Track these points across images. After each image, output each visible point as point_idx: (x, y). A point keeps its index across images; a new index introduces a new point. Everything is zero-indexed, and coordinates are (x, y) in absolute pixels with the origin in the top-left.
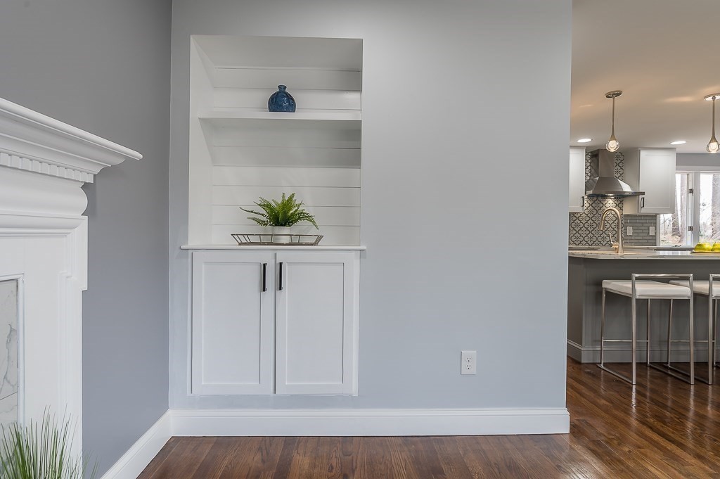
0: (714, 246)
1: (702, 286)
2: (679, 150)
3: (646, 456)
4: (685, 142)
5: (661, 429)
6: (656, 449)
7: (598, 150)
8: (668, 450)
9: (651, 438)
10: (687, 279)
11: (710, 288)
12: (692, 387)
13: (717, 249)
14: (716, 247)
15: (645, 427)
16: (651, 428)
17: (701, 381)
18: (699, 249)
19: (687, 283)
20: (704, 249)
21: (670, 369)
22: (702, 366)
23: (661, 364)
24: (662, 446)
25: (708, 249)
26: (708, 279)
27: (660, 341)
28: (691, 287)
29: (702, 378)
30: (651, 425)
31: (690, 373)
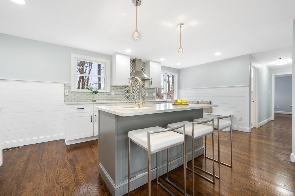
0: (182, 101)
7: (135, 59)
14: (183, 101)
20: (178, 103)
25: (179, 103)
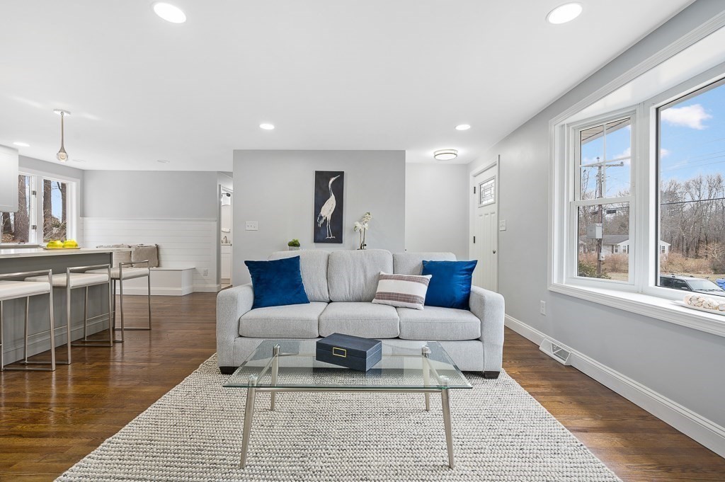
1: (60, 279)
2: (22, 153)
3: (21, 470)
4: (28, 145)
5: (33, 430)
6: (31, 454)
8: (44, 447)
9: (22, 447)
10: (47, 274)
11: (68, 280)
12: (54, 373)
13: (67, 245)
14: (67, 243)
15: (12, 439)
16: (20, 436)
17: (61, 364)
18: (52, 246)
19: (46, 278)
20: (56, 246)
21: (28, 364)
22: (61, 349)
23: (16, 363)
24: (37, 447)
26: (65, 272)
27: (15, 341)
28: (50, 281)
29: (62, 361)
30: (19, 433)
31: (51, 361)
